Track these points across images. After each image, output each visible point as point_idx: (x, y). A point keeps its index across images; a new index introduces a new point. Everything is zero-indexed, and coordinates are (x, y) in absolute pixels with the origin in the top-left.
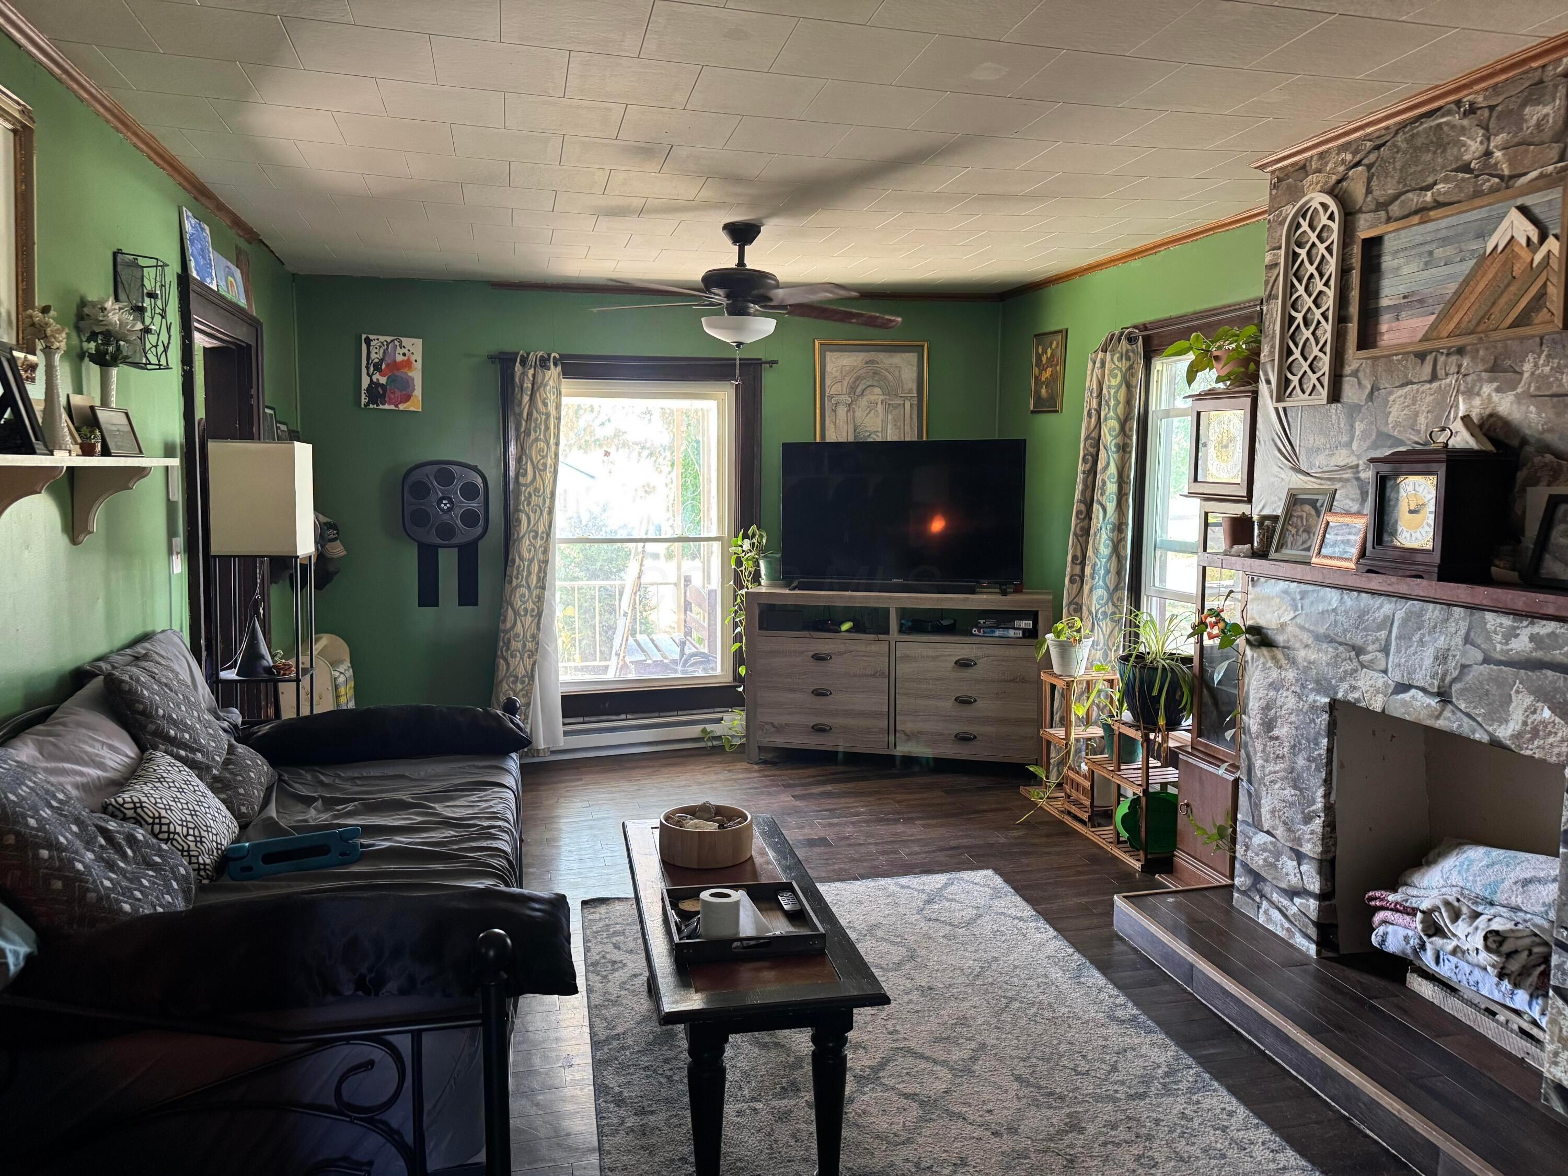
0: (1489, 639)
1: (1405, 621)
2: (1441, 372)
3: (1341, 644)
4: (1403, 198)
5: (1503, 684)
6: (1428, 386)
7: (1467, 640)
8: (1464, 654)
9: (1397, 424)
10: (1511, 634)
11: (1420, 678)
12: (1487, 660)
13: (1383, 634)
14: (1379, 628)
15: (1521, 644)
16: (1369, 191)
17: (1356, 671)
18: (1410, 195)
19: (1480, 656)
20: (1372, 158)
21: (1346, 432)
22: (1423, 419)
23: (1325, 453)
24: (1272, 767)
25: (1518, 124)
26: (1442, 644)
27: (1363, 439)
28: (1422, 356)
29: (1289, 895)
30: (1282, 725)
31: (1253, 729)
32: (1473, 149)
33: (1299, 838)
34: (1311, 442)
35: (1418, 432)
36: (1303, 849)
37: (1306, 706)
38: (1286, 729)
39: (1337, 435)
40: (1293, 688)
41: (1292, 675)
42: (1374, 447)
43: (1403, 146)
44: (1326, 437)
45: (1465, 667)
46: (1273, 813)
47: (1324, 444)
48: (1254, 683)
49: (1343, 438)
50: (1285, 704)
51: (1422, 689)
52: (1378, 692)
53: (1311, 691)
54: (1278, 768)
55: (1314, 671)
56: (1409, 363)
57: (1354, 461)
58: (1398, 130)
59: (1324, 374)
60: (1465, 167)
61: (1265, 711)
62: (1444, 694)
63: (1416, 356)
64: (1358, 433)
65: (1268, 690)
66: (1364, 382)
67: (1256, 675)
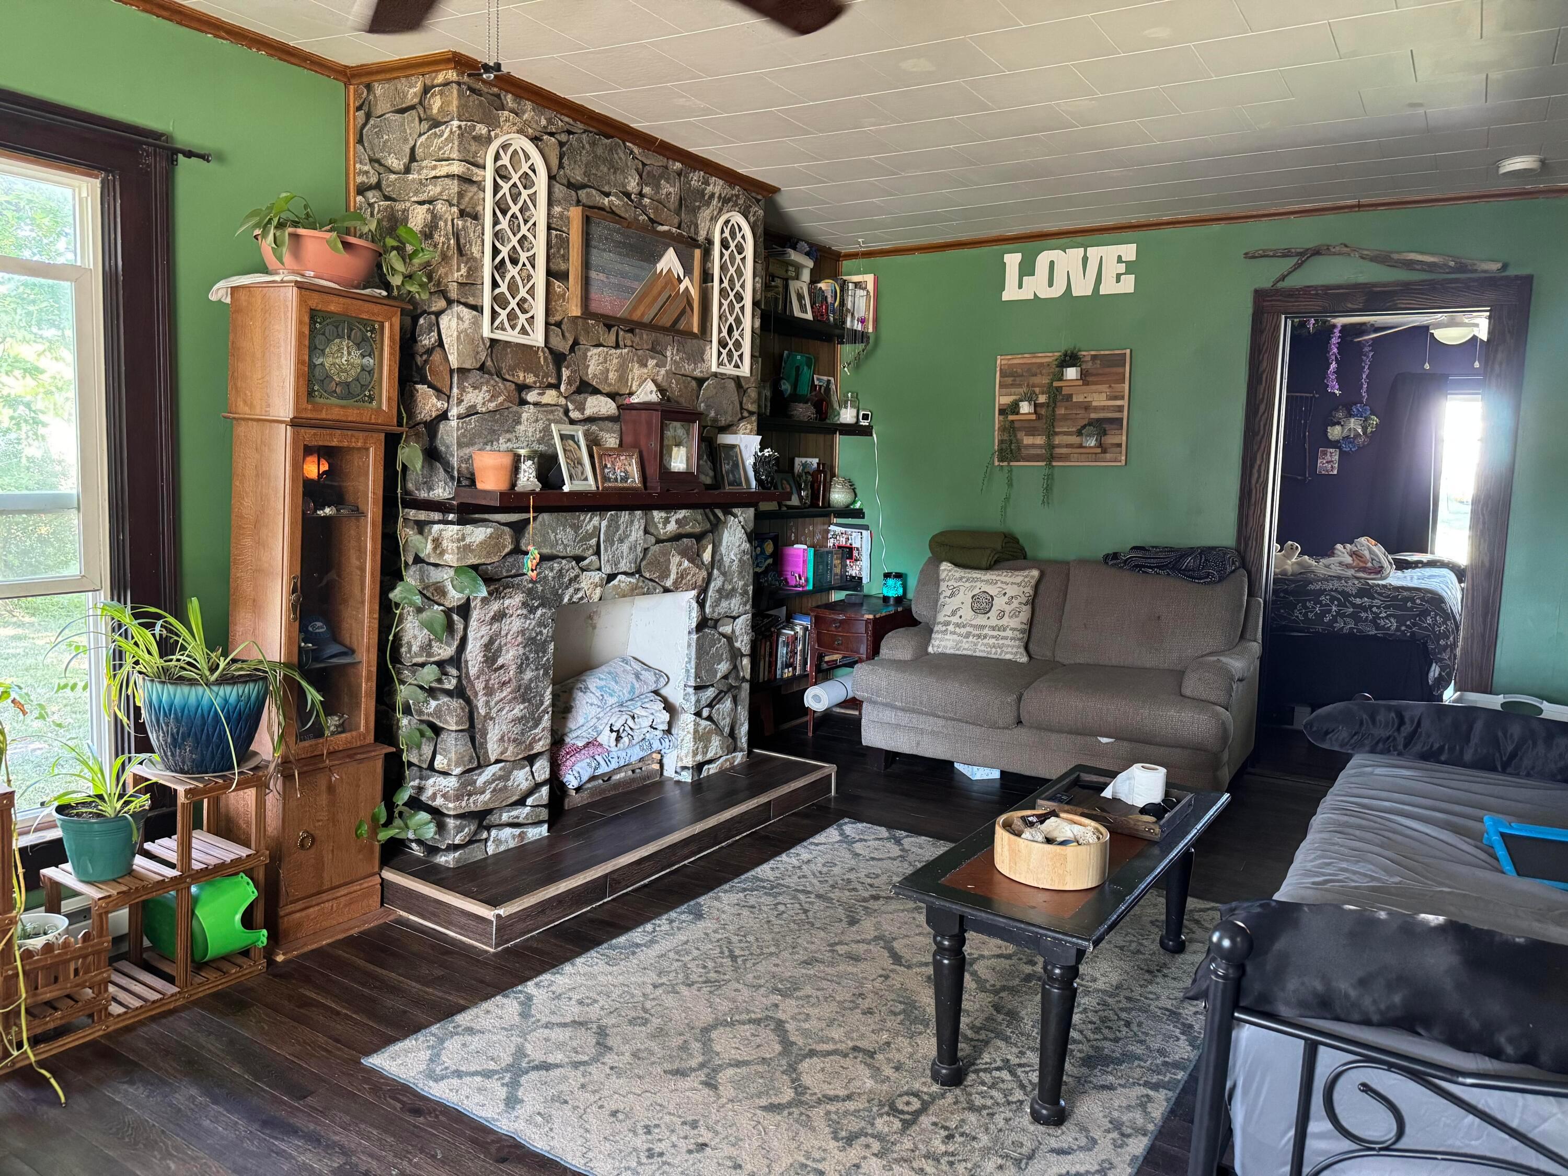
0: (657, 527)
1: (608, 527)
2: (621, 343)
3: (563, 558)
4: (588, 190)
5: (666, 554)
6: (613, 351)
7: (646, 532)
8: (645, 541)
9: (595, 375)
10: (667, 521)
11: (624, 566)
12: (658, 541)
13: (593, 542)
14: (591, 536)
15: (672, 527)
16: (561, 166)
17: (577, 576)
18: (594, 192)
19: (653, 540)
20: (563, 137)
21: (554, 375)
22: (612, 376)
23: (537, 391)
24: (498, 696)
25: (657, 187)
26: (632, 538)
27: (569, 383)
28: (609, 327)
29: (521, 802)
30: (508, 651)
31: (473, 671)
32: (632, 185)
33: (531, 744)
34: (521, 378)
35: (610, 385)
36: (535, 751)
37: (534, 623)
38: (511, 653)
39: (546, 375)
40: (519, 612)
41: (517, 600)
42: (579, 391)
43: (587, 146)
44: (536, 376)
45: (646, 550)
46: (502, 739)
47: (535, 382)
48: (473, 623)
49: (552, 381)
50: (509, 630)
51: (625, 573)
52: (596, 586)
53: (537, 607)
54: (505, 694)
55: (540, 588)
56: (601, 329)
57: (562, 401)
58: (585, 131)
59: (532, 317)
60: (628, 195)
61: (487, 646)
62: (638, 571)
63: (605, 325)
64: (564, 378)
65: (491, 624)
66: (567, 334)
67: (475, 615)
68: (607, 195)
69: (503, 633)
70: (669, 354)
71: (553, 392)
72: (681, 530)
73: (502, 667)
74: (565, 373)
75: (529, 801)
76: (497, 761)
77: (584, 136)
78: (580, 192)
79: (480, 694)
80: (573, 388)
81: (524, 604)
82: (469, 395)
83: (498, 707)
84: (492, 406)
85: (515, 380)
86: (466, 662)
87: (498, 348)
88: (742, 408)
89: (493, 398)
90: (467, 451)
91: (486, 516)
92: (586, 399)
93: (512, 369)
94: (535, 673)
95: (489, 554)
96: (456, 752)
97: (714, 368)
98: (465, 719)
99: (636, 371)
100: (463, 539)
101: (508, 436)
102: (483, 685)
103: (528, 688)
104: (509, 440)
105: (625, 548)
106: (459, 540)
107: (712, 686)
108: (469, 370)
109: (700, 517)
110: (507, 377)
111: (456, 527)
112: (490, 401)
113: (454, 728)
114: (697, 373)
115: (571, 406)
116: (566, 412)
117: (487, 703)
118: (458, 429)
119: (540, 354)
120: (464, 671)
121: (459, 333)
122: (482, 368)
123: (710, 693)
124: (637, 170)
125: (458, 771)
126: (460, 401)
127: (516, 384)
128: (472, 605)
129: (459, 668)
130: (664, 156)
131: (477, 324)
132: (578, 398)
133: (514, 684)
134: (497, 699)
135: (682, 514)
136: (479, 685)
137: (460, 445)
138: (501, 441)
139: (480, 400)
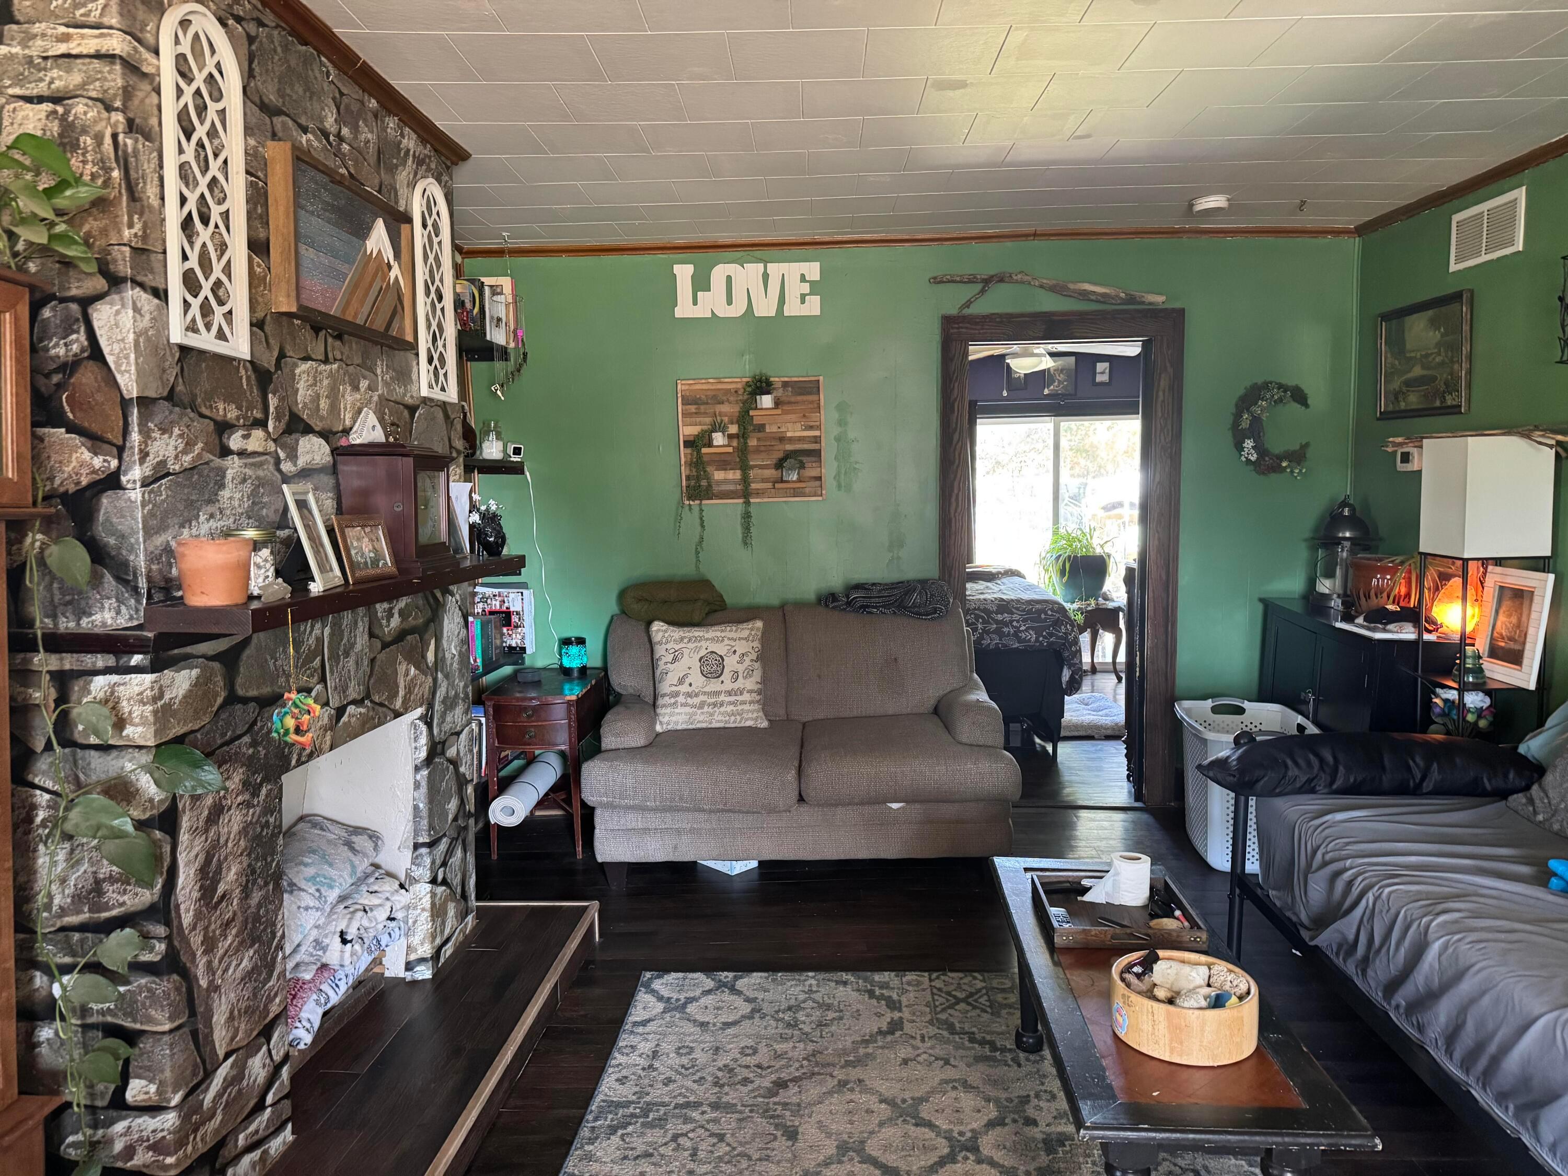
0: (381, 626)
1: (332, 635)
2: (330, 356)
4: (284, 117)
5: (393, 663)
6: (323, 367)
7: (372, 635)
8: (371, 647)
9: (305, 404)
10: (390, 615)
11: (352, 691)
12: (385, 646)
13: (317, 662)
14: (314, 654)
15: (396, 622)
18: (290, 122)
19: (379, 645)
20: (252, 28)
21: (260, 406)
22: (324, 404)
23: (240, 433)
24: (223, 946)
25: (355, 130)
26: (358, 647)
27: (278, 418)
28: (316, 329)
29: (260, 1106)
30: (229, 869)
31: (187, 919)
32: (330, 122)
33: (266, 1006)
34: (221, 412)
35: (322, 418)
36: (271, 1015)
37: (258, 809)
38: (233, 870)
39: (250, 408)
40: (240, 799)
41: (237, 780)
42: (288, 431)
43: (279, 49)
44: (239, 408)
45: (373, 661)
46: (231, 1018)
47: (238, 418)
48: (184, 837)
49: (258, 414)
50: (229, 833)
51: (354, 702)
52: (326, 731)
53: (261, 785)
54: (230, 939)
55: (263, 752)
56: (307, 333)
57: (271, 446)
58: (277, 26)
59: (230, 312)
60: (325, 134)
61: (203, 871)
62: (368, 696)
63: (312, 328)
64: (272, 409)
65: (207, 831)
66: (272, 341)
67: (185, 822)
68: (305, 130)
69: (222, 841)
70: (379, 371)
71: (258, 433)
72: (406, 626)
73: (223, 896)
74: (273, 401)
75: (270, 1099)
76: (227, 1056)
77: (276, 33)
78: (275, 119)
79: (199, 953)
80: (283, 425)
81: (246, 784)
82: (156, 444)
83: (223, 965)
84: (187, 459)
85: (213, 415)
86: (178, 906)
87: (192, 359)
88: (451, 447)
89: (189, 445)
90: (159, 540)
91: (189, 650)
92: (297, 441)
93: (209, 397)
94: (263, 892)
95: (196, 716)
96: (173, 1067)
97: (425, 392)
98: (183, 1005)
99: (349, 398)
100: (161, 695)
101: (210, 509)
102: (201, 938)
103: (257, 918)
104: (212, 516)
105: (351, 663)
106: (155, 699)
107: (444, 835)
108: (154, 401)
109: (421, 602)
110: (204, 411)
111: (148, 678)
112: (185, 452)
113: (167, 1027)
114: (408, 400)
115: (282, 455)
116: (278, 462)
117: (209, 963)
118: (144, 505)
119: (242, 372)
120: (175, 923)
121: (138, 335)
122: (171, 397)
123: (443, 846)
124: (334, 99)
125: (176, 1099)
126: (144, 455)
127: (216, 422)
128: (180, 806)
129: (168, 923)
130: (360, 86)
131: (160, 321)
132: (289, 440)
133: (240, 918)
134: (221, 952)
135: (402, 603)
136: (196, 940)
137: (149, 532)
138: (202, 518)
139: (171, 452)
